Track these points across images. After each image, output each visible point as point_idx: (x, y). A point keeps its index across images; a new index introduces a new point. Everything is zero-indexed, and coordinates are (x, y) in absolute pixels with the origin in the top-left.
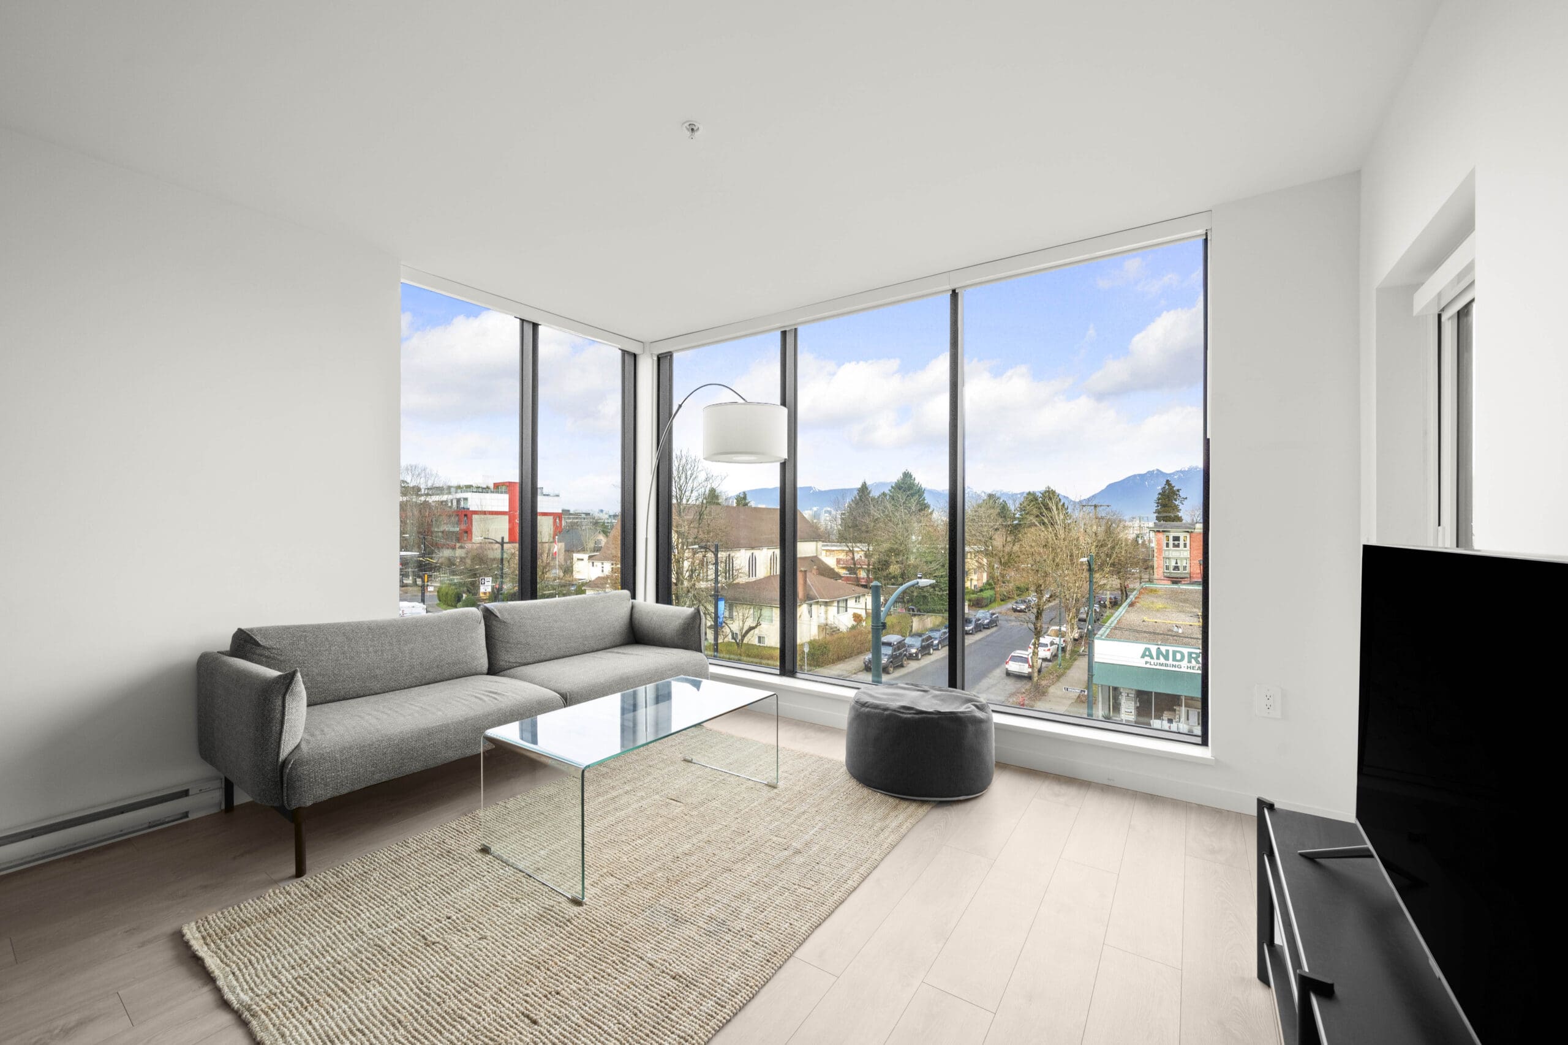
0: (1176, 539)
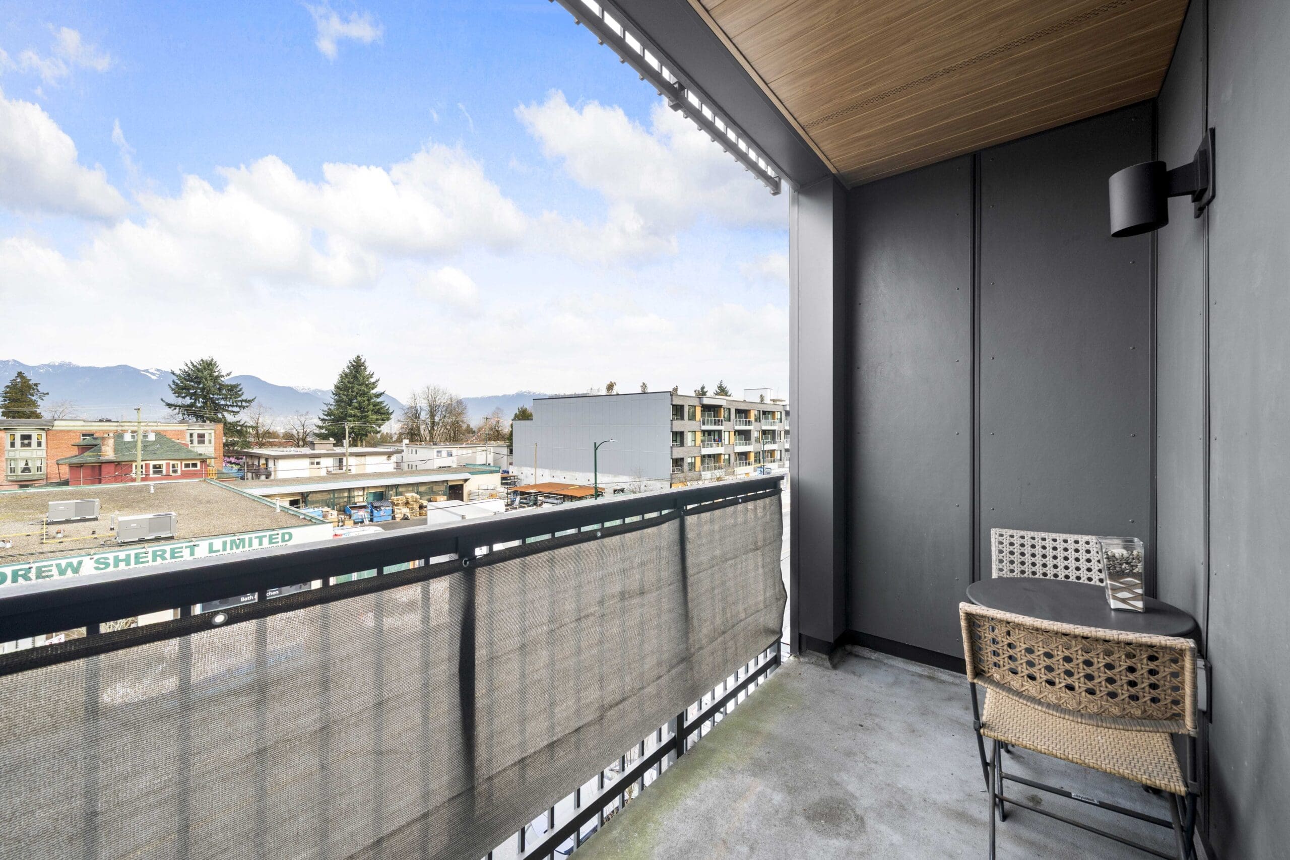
0: (26, 437)
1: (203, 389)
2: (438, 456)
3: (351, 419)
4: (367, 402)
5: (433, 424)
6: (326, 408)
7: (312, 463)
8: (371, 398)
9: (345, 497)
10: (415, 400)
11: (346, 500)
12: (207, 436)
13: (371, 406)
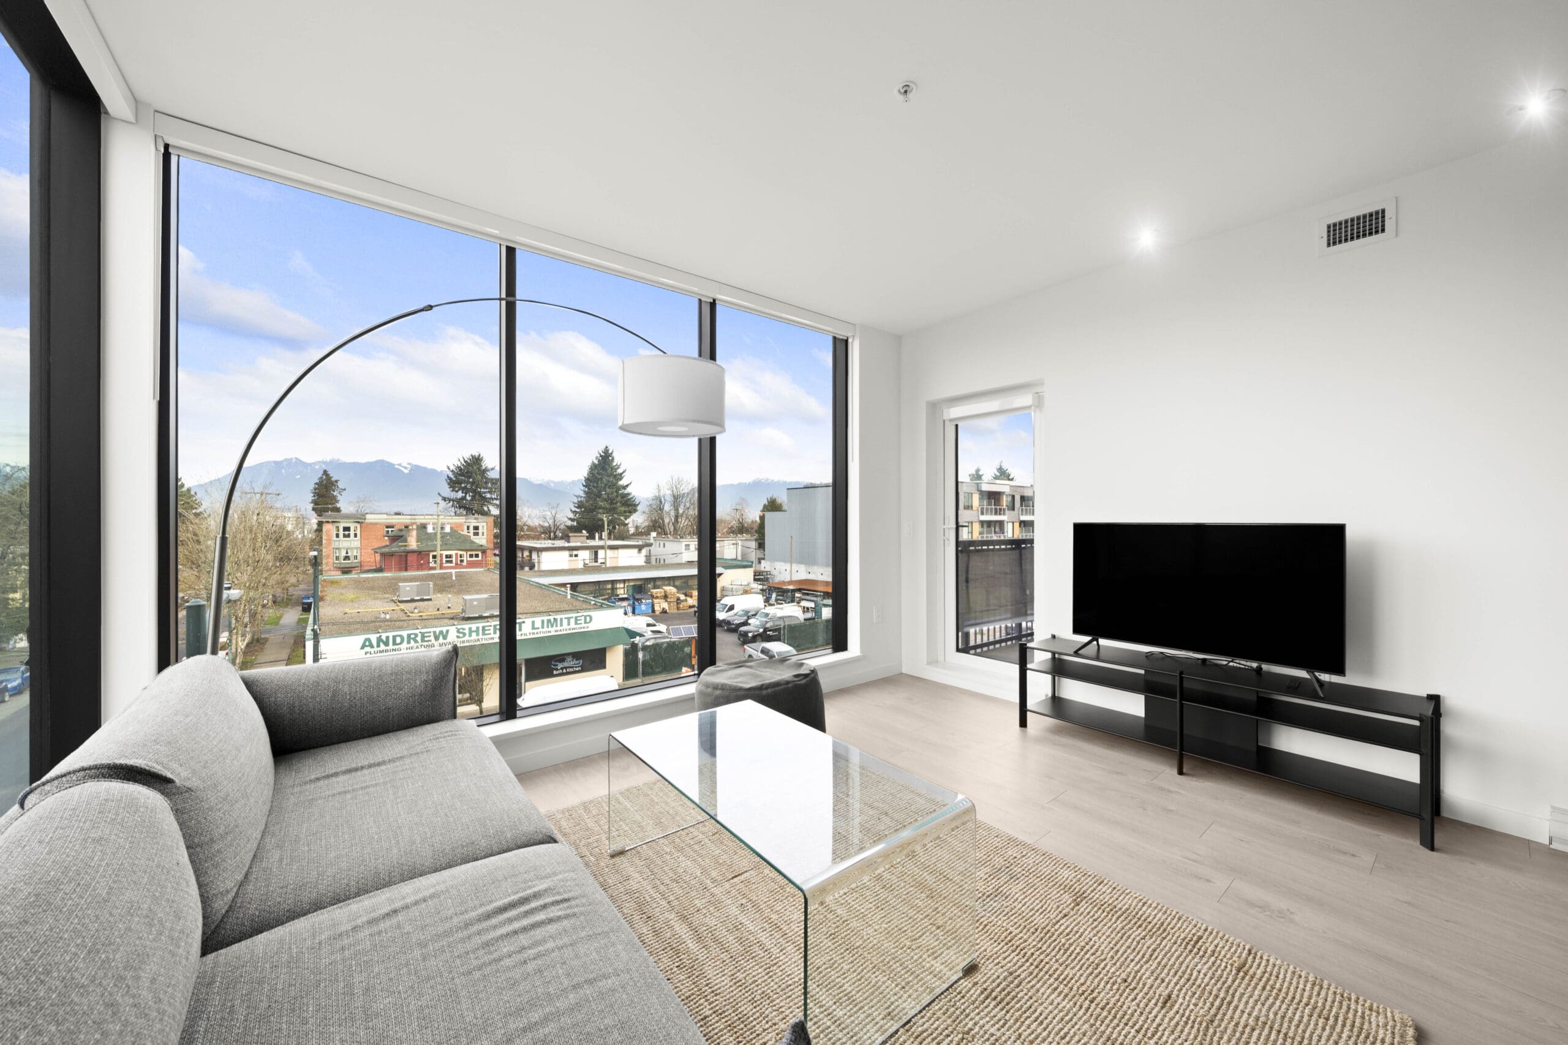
0: (347, 529)
1: (473, 483)
2: (686, 549)
3: (601, 511)
4: (615, 494)
5: (677, 517)
6: (576, 501)
7: (571, 556)
8: (619, 490)
9: (609, 589)
10: (659, 492)
11: (610, 591)
12: (480, 528)
13: (619, 498)
